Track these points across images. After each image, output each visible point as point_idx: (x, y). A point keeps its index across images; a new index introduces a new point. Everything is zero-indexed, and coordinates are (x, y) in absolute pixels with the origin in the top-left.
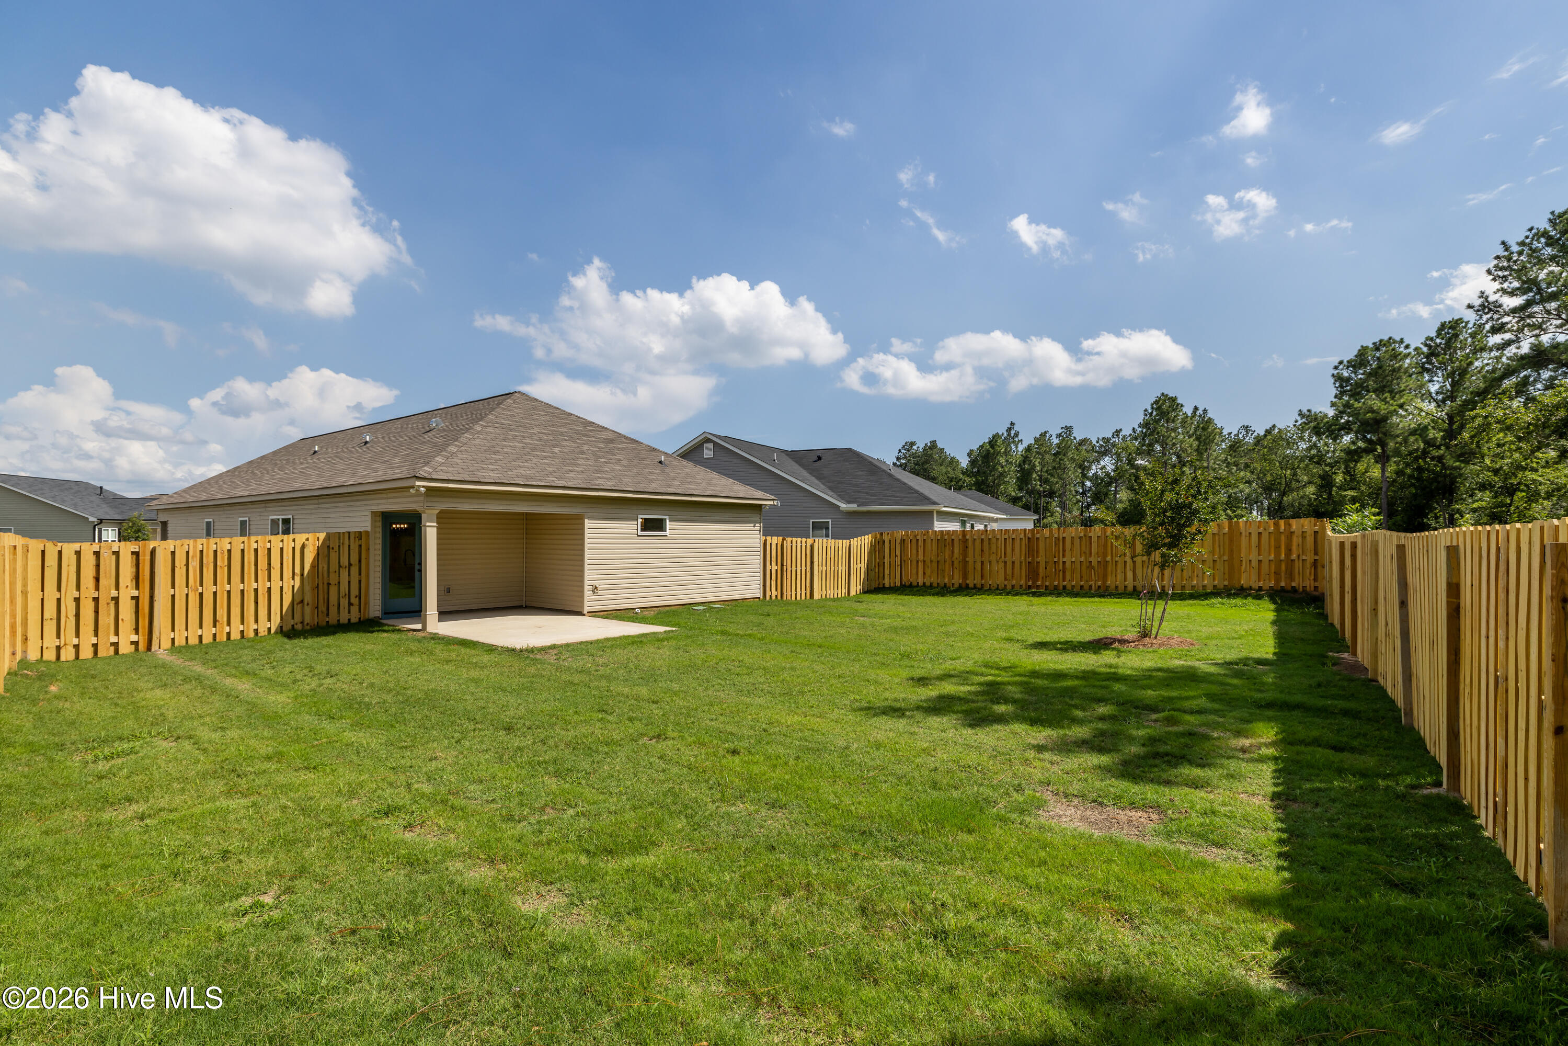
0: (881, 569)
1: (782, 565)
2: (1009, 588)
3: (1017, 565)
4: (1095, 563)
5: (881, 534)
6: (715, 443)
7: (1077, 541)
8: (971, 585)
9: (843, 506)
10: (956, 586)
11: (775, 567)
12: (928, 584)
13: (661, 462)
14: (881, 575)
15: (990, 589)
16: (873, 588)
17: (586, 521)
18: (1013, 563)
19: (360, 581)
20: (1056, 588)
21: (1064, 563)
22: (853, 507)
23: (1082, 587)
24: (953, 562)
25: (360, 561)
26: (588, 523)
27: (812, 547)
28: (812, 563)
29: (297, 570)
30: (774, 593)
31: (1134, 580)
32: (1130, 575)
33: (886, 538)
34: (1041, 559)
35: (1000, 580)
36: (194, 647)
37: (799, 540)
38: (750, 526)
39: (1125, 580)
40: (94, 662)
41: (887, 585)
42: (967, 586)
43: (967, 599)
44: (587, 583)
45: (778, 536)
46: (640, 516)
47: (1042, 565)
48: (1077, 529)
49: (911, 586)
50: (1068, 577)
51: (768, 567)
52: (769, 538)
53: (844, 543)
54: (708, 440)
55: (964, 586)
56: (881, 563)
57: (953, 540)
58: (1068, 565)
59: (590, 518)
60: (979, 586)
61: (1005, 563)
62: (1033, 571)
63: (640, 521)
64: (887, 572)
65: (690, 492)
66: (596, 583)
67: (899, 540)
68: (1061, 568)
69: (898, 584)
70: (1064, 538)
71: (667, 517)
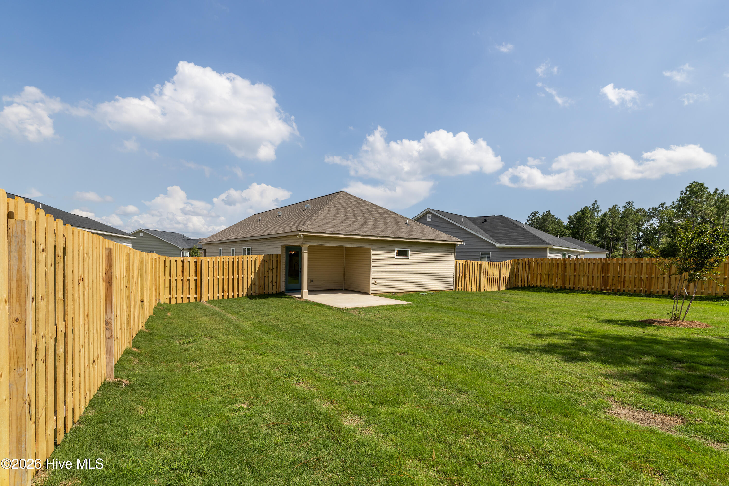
0: (517, 277)
1: (465, 274)
2: (590, 290)
3: (595, 278)
4: (644, 278)
5: (518, 260)
6: (433, 214)
7: (633, 266)
8: (567, 288)
9: (497, 245)
10: (559, 288)
11: (461, 275)
12: (543, 286)
13: (406, 223)
14: (517, 281)
15: (578, 290)
16: (512, 287)
17: (372, 251)
18: (593, 276)
19: (277, 276)
20: (619, 291)
21: (624, 277)
22: (503, 245)
23: (635, 291)
24: (557, 275)
25: (277, 267)
26: (373, 252)
27: (480, 265)
28: (480, 273)
29: (253, 271)
30: (460, 288)
31: (669, 288)
32: (666, 285)
33: (520, 262)
34: (610, 275)
35: (585, 286)
36: (216, 300)
37: (474, 262)
38: (449, 255)
39: (663, 288)
40: (182, 304)
41: (520, 286)
42: (565, 288)
43: (565, 295)
44: (371, 280)
45: (463, 260)
46: (396, 249)
47: (611, 278)
48: (633, 259)
49: (533, 287)
50: (627, 285)
51: (458, 275)
52: (458, 261)
53: (498, 264)
54: (429, 212)
55: (563, 288)
56: (517, 275)
57: (558, 263)
58: (627, 279)
59: (373, 250)
60: (572, 288)
61: (588, 276)
62: (605, 281)
63: (396, 251)
64: (520, 279)
65: (420, 238)
66: (376, 280)
67: (527, 263)
68: (622, 280)
69: (526, 285)
70: (625, 264)
71: (409, 250)
